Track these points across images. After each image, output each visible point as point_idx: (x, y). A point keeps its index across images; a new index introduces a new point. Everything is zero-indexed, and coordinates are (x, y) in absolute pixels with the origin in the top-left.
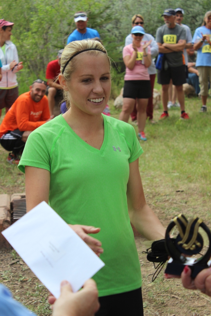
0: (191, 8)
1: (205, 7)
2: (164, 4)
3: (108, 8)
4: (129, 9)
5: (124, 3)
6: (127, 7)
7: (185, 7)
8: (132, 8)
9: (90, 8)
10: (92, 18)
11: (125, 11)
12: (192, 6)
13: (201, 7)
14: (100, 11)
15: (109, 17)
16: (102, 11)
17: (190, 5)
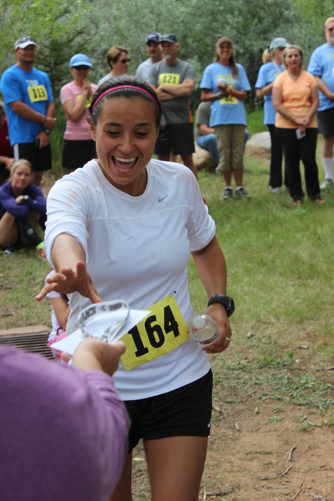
0: (218, 32)
1: (241, 31)
2: (178, 26)
3: (80, 33)
4: (122, 35)
5: (113, 26)
6: (118, 32)
7: (210, 32)
8: (126, 34)
9: (51, 33)
10: (56, 50)
11: (115, 37)
12: (220, 30)
13: (234, 32)
14: (68, 38)
15: (82, 48)
16: (71, 38)
17: (218, 28)
